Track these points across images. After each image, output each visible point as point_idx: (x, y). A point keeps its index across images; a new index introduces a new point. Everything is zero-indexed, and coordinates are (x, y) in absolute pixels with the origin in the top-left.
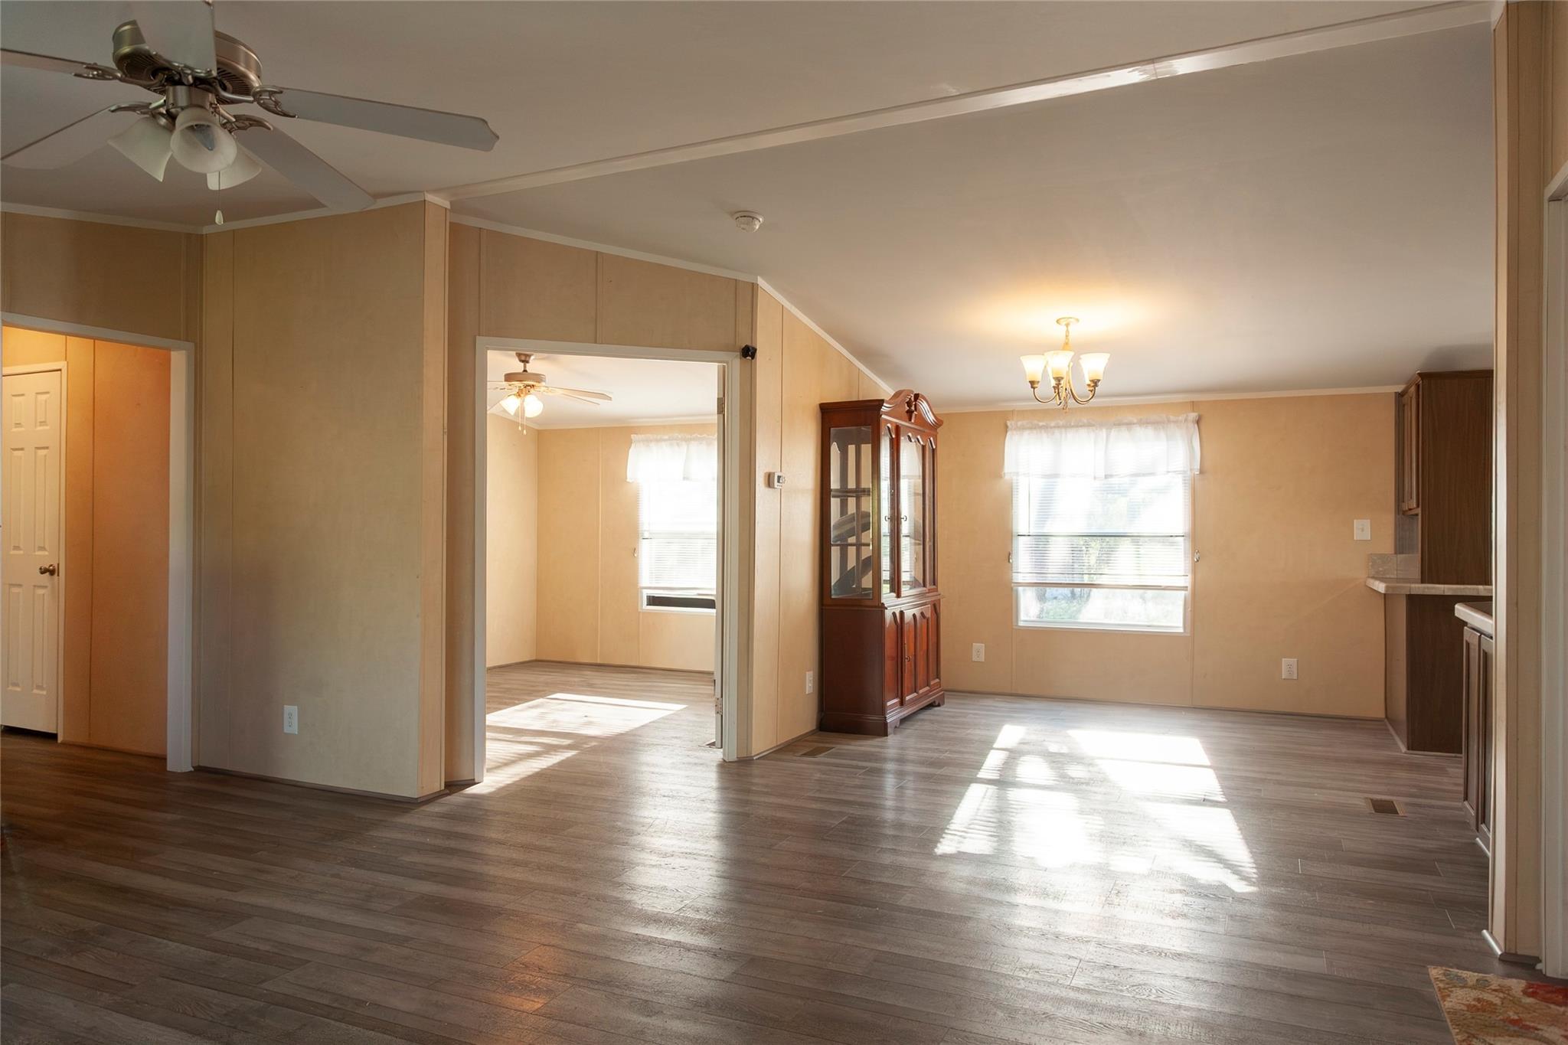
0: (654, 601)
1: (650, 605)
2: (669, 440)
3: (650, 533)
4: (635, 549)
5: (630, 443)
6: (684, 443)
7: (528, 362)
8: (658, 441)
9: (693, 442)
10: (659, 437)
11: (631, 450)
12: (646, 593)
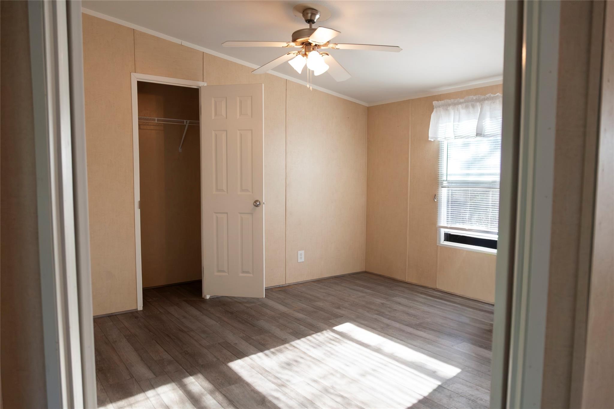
0: (450, 238)
1: (447, 241)
2: (465, 102)
3: (449, 183)
4: (435, 195)
5: (431, 109)
6: (478, 104)
7: (314, 22)
8: (455, 104)
9: (486, 102)
10: (456, 101)
11: (432, 115)
12: (443, 231)
